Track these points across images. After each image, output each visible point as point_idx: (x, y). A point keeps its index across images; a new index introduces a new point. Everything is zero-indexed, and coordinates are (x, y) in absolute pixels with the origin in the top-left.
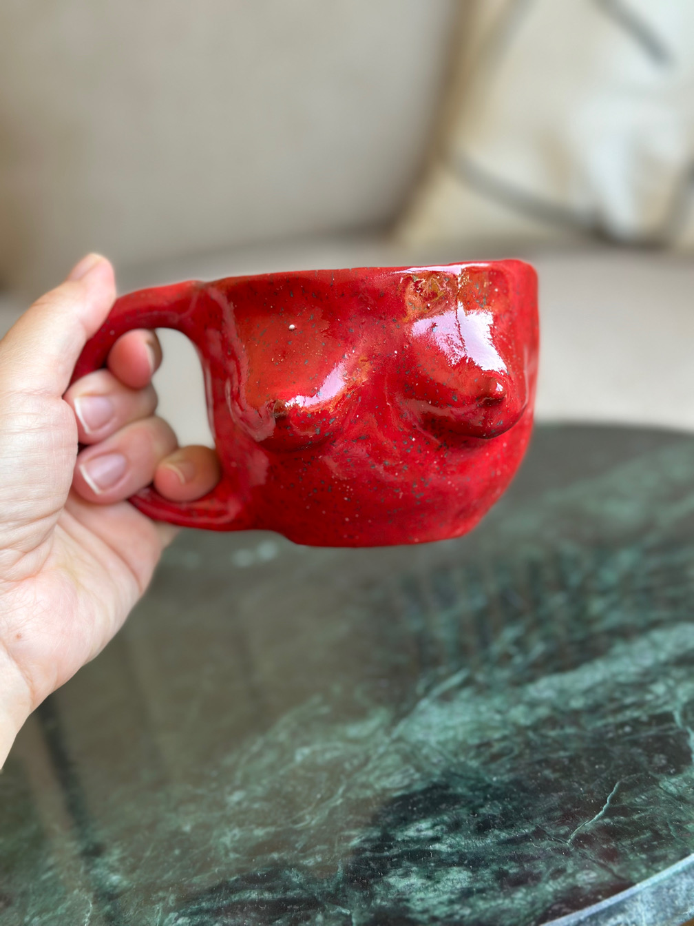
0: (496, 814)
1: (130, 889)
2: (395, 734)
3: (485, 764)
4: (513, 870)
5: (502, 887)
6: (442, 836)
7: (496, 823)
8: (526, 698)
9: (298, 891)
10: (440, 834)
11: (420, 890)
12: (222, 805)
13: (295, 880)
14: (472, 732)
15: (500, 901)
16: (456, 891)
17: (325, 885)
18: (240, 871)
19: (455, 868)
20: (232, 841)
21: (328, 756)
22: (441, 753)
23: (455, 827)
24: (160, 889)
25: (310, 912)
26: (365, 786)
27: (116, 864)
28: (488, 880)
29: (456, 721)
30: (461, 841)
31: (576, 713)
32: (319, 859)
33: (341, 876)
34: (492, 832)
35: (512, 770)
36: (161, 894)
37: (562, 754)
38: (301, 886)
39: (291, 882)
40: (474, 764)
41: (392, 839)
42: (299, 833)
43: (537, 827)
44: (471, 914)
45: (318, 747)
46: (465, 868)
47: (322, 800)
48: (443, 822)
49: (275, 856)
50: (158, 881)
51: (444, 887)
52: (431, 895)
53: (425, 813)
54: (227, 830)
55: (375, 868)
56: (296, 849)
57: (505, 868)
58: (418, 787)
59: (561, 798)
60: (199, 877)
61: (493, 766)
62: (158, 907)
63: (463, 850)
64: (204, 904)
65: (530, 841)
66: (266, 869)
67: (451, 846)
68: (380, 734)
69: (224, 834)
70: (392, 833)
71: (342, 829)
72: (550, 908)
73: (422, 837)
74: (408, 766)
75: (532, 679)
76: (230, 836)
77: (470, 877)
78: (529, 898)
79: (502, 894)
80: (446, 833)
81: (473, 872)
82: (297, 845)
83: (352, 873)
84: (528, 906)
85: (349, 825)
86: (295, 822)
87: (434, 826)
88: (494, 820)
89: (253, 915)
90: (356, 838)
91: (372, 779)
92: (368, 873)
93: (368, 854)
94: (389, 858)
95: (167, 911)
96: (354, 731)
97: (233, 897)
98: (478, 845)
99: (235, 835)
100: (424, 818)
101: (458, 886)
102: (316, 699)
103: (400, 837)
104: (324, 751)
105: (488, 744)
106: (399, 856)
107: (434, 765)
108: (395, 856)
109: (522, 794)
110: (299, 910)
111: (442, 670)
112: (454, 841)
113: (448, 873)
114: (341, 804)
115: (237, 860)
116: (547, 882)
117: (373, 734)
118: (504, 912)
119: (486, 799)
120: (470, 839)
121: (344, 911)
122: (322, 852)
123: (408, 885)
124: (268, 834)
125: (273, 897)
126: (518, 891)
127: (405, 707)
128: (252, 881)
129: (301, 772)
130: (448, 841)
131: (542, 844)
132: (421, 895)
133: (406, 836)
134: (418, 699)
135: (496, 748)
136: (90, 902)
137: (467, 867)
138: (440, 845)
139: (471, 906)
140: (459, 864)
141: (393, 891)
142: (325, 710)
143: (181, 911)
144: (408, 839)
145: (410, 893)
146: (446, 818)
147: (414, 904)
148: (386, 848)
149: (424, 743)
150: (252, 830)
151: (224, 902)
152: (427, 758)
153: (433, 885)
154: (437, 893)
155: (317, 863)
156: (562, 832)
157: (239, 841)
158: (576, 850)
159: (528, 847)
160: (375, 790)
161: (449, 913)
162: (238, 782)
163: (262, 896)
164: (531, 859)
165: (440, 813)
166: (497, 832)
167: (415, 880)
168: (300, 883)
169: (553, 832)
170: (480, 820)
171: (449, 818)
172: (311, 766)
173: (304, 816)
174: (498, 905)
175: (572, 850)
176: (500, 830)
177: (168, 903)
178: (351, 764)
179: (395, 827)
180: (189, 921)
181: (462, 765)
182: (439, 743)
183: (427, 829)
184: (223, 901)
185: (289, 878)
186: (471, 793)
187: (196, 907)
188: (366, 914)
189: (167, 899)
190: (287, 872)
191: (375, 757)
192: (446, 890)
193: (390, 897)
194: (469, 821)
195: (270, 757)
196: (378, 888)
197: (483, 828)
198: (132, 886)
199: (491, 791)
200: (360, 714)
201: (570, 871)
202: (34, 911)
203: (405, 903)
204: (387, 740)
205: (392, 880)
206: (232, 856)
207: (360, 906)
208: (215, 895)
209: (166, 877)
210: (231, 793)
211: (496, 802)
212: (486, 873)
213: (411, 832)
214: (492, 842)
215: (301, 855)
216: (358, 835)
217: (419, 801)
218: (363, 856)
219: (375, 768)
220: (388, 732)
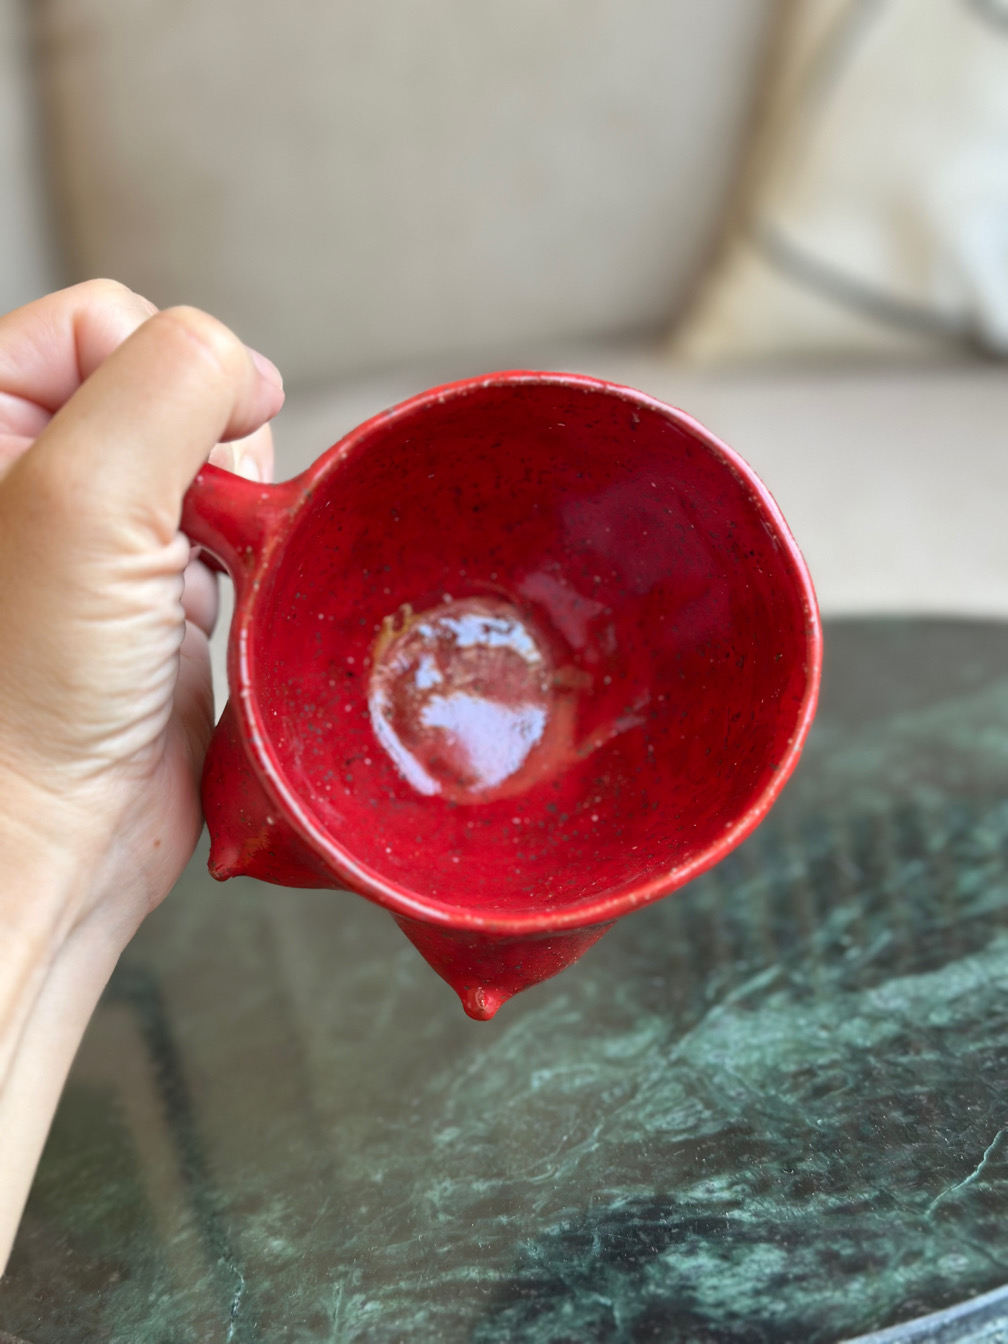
0: (821, 1171)
1: (297, 1260)
2: (674, 1056)
3: (804, 1100)
4: (847, 1251)
5: (830, 1274)
6: (743, 1200)
7: (821, 1185)
8: (865, 1009)
9: (536, 1270)
10: (740, 1197)
11: (711, 1275)
12: (427, 1147)
13: (533, 1254)
14: (785, 1055)
15: (828, 1294)
16: (765, 1278)
17: (576, 1263)
18: (452, 1239)
19: (763, 1246)
20: (441, 1198)
21: (578, 1082)
22: (741, 1083)
23: (761, 1188)
24: (340, 1260)
25: (554, 1300)
26: (631, 1126)
27: (278, 1224)
28: (811, 1263)
29: (764, 1038)
30: (771, 1208)
31: (939, 1031)
32: (567, 1227)
33: (598, 1251)
34: (816, 1195)
35: (844, 1110)
36: (341, 1268)
37: (918, 1088)
38: (540, 1263)
39: (526, 1257)
40: (789, 1099)
41: (671, 1201)
42: (539, 1188)
43: (881, 1192)
44: (785, 1311)
45: (563, 1069)
46: (775, 1245)
47: (570, 1144)
48: (746, 1181)
49: (504, 1219)
50: (338, 1250)
51: (746, 1271)
52: (728, 1281)
53: (717, 1168)
54: (434, 1181)
55: (647, 1241)
56: (534, 1211)
57: (836, 1247)
58: (709, 1129)
59: (915, 1151)
60: (395, 1246)
61: (817, 1104)
62: (337, 1286)
63: (773, 1220)
64: (403, 1285)
65: (871, 1211)
66: (491, 1238)
67: (756, 1214)
68: (653, 1051)
69: (431, 1187)
70: (671, 1193)
71: (599, 1186)
72: (900, 1306)
73: (714, 1200)
74: (695, 1100)
75: (875, 982)
76: (440, 1190)
77: (783, 1259)
78: (870, 1291)
79: (830, 1284)
80: (749, 1196)
81: (789, 1251)
82: (534, 1206)
83: (615, 1247)
84: (869, 1302)
85: (610, 1180)
86: (532, 1174)
87: (731, 1186)
88: (819, 1180)
89: (474, 1302)
90: (619, 1199)
91: (641, 1116)
92: (636, 1249)
93: (636, 1222)
94: (667, 1229)
95: (350, 1292)
96: (614, 1048)
97: (443, 1274)
98: (796, 1214)
99: (446, 1189)
100: (718, 1173)
101: (768, 1271)
102: (561, 1002)
103: (682, 1199)
104: (573, 1075)
105: (810, 1072)
106: (683, 1227)
107: (731, 1099)
108: (676, 1226)
109: (859, 1144)
110: (539, 1296)
111: (743, 966)
112: (760, 1207)
113: (752, 1251)
114: (597, 1150)
115: (449, 1223)
116: (895, 1269)
117: (642, 1054)
118: (834, 1308)
119: (806, 1149)
120: (784, 1204)
121: (604, 1300)
122: (570, 1217)
123: (694, 1267)
124: (492, 1188)
125: (501, 1277)
126: (854, 1279)
127: (688, 1016)
128: (471, 1254)
129: (541, 1104)
130: (752, 1207)
131: (888, 1215)
132: (713, 1281)
133: (691, 1198)
134: (708, 1005)
135: (822, 1077)
136: (242, 1277)
137: (780, 1245)
138: (740, 1212)
139: (786, 1300)
140: (769, 1240)
141: (674, 1274)
142: (573, 1017)
143: (371, 1293)
144: (694, 1202)
145: (698, 1277)
146: (749, 1174)
147: (703, 1294)
148: (662, 1214)
149: (717, 1068)
150: (470, 1183)
151: (432, 1282)
152: (721, 1089)
153: (730, 1268)
154: (736, 1279)
155: (563, 1232)
156: (918, 1199)
157: (451, 1197)
158: (939, 1224)
159: (868, 1219)
160: (646, 1132)
161: (754, 1307)
162: (449, 1116)
163: (486, 1276)
164: (873, 1236)
165: (740, 1167)
166: (823, 1196)
167: (705, 1261)
168: (540, 1259)
169: (905, 1199)
170: (797, 1178)
171: (753, 1174)
172: (553, 1096)
173: (545, 1163)
174: (825, 1299)
175: (933, 1224)
176: (829, 1193)
177: (351, 1281)
178: (612, 1094)
179: (674, 1185)
180: (381, 1307)
181: (771, 1100)
182: (738, 1068)
183: (722, 1189)
184: (430, 1279)
185: (523, 1252)
186: (785, 1141)
187: (392, 1287)
188: (635, 1305)
189: (349, 1276)
190: (521, 1243)
191: (645, 1086)
192: (749, 1275)
193: (668, 1282)
194: (782, 1179)
195: (495, 1081)
196: (651, 1270)
197: (801, 1191)
198: (301, 1256)
199: (814, 1138)
200: (624, 1025)
201: (929, 1254)
202: (162, 1286)
203: (690, 1293)
204: (663, 1062)
205: (672, 1259)
206: (442, 1217)
207: (625, 1294)
208: (418, 1272)
209: (348, 1244)
210: (439, 1131)
211: (821, 1154)
212: (808, 1254)
213: (698, 1193)
214: (816, 1210)
215: (540, 1219)
216: (623, 1195)
217: (710, 1150)
218: (630, 1223)
219: (646, 1101)
220: (664, 1050)
